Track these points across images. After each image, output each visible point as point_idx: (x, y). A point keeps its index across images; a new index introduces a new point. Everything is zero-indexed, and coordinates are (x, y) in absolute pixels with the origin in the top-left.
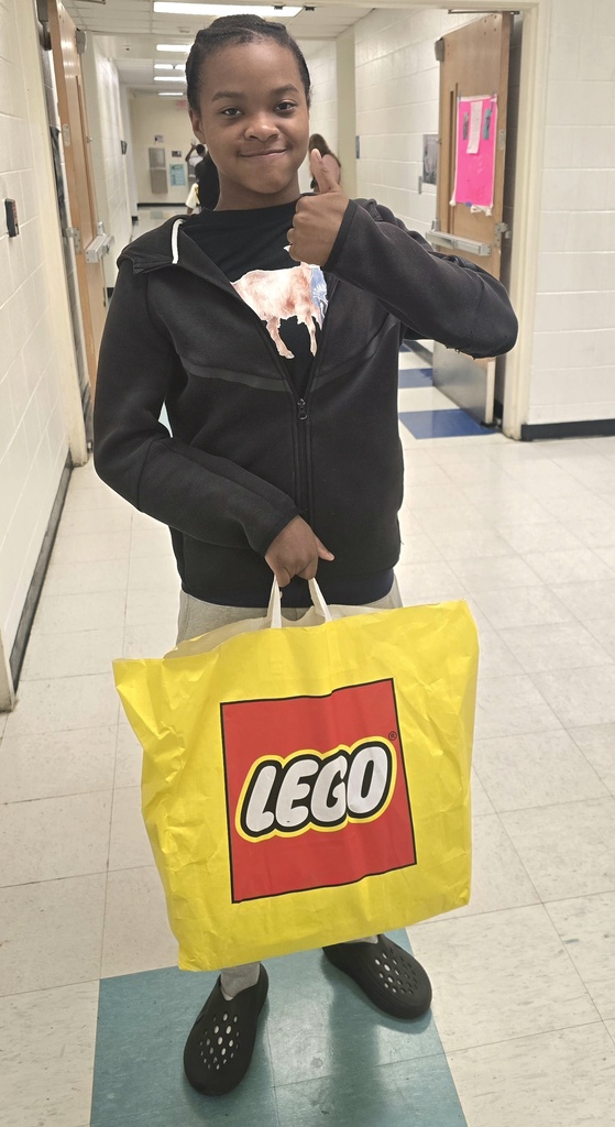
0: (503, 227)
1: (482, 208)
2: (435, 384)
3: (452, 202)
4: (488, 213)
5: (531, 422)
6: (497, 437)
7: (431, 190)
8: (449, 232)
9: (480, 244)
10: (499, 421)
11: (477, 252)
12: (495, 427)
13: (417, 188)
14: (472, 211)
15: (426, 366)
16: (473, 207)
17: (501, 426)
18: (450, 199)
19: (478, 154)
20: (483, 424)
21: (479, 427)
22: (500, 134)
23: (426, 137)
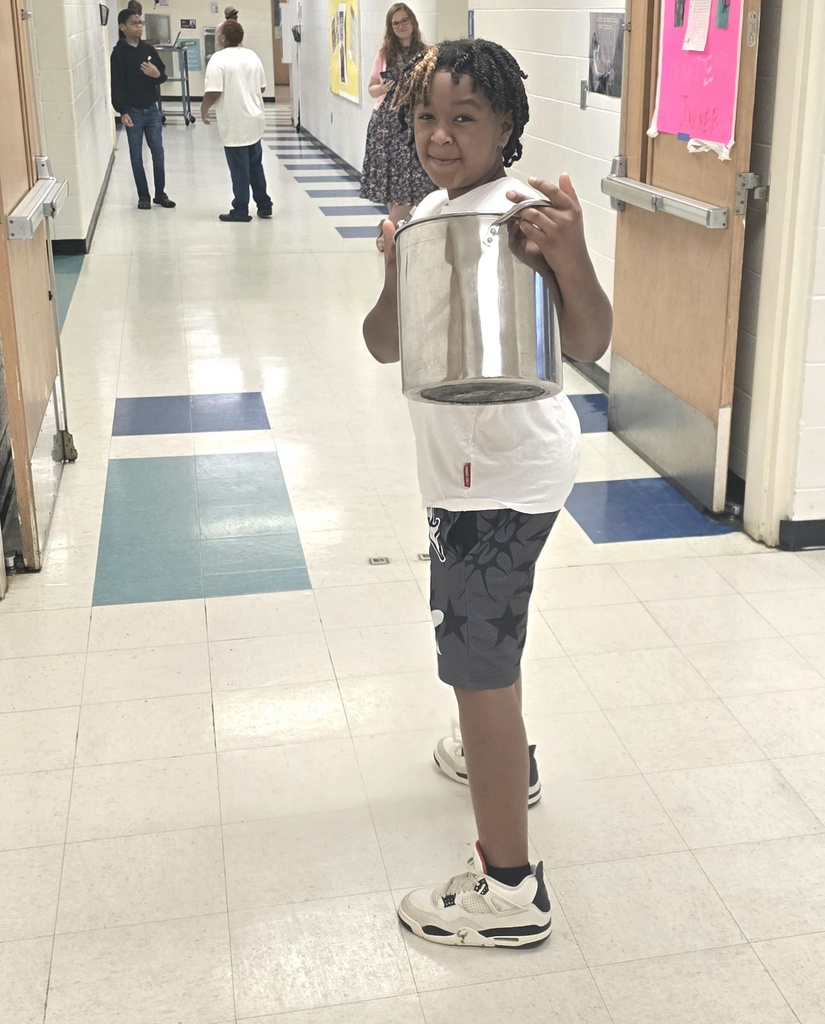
0: (751, 179)
1: (713, 145)
2: (610, 428)
3: (652, 132)
4: (724, 155)
5: (798, 517)
6: (736, 539)
7: (608, 109)
8: (643, 180)
9: (706, 208)
10: (737, 509)
11: (703, 222)
12: (730, 519)
13: (579, 101)
14: (692, 150)
15: (593, 390)
16: (692, 142)
17: (740, 517)
18: (646, 125)
19: (704, 53)
20: (707, 511)
21: (700, 517)
22: (750, 19)
23: (595, 17)
